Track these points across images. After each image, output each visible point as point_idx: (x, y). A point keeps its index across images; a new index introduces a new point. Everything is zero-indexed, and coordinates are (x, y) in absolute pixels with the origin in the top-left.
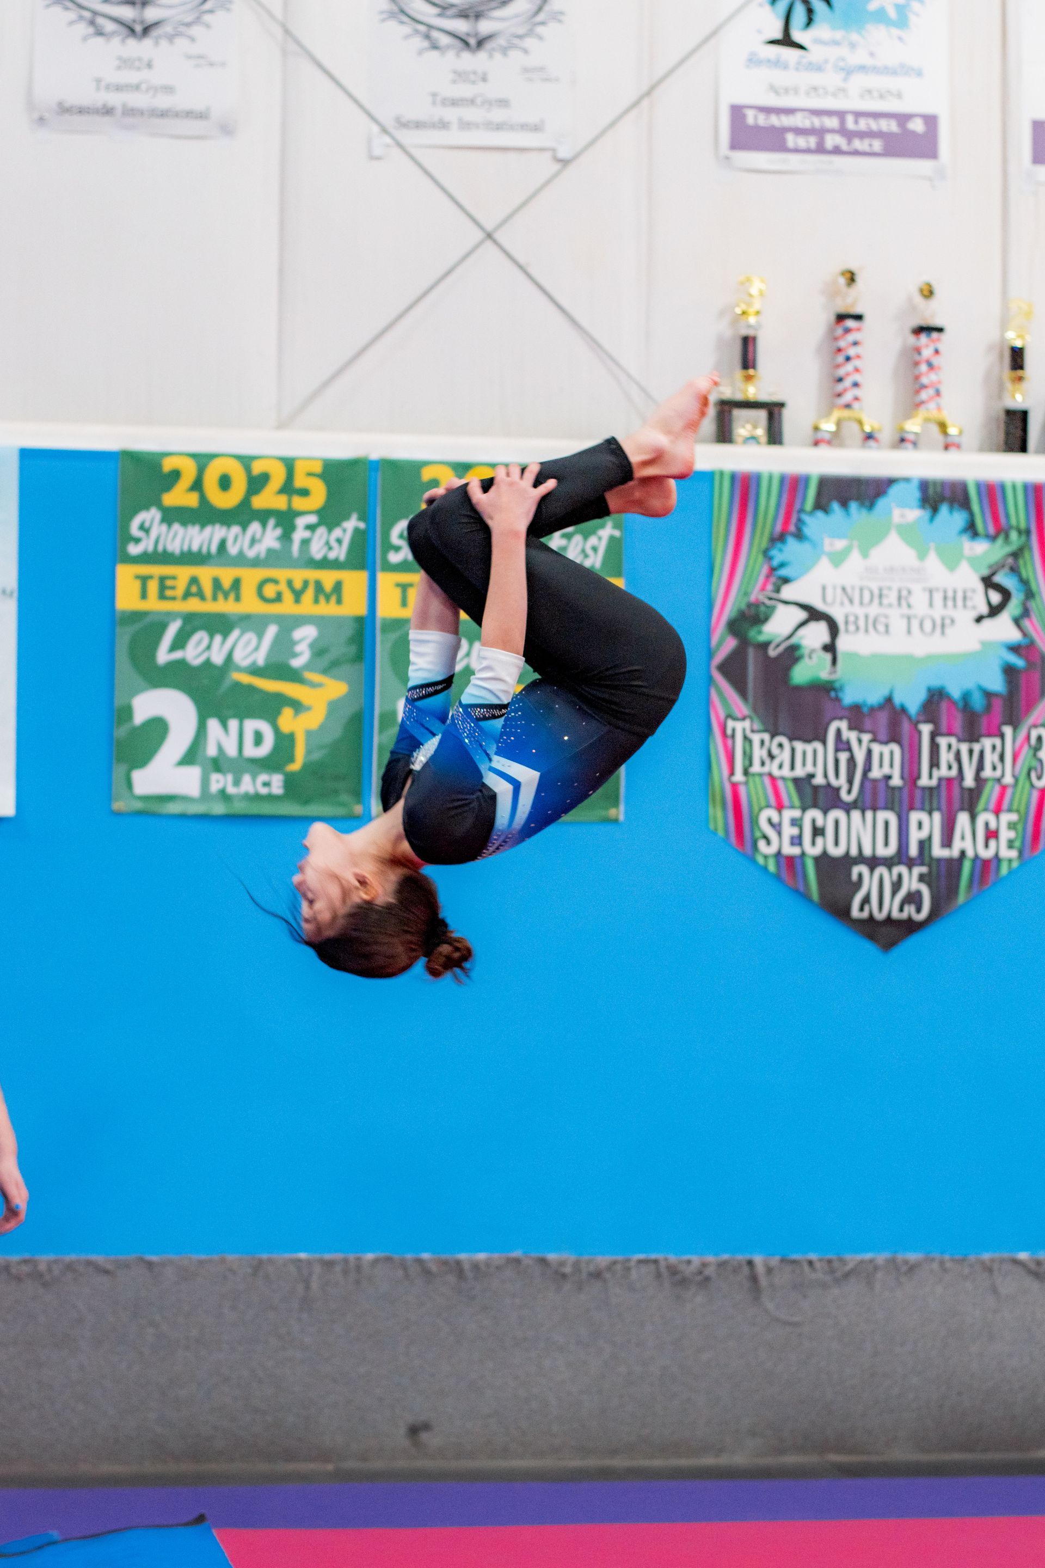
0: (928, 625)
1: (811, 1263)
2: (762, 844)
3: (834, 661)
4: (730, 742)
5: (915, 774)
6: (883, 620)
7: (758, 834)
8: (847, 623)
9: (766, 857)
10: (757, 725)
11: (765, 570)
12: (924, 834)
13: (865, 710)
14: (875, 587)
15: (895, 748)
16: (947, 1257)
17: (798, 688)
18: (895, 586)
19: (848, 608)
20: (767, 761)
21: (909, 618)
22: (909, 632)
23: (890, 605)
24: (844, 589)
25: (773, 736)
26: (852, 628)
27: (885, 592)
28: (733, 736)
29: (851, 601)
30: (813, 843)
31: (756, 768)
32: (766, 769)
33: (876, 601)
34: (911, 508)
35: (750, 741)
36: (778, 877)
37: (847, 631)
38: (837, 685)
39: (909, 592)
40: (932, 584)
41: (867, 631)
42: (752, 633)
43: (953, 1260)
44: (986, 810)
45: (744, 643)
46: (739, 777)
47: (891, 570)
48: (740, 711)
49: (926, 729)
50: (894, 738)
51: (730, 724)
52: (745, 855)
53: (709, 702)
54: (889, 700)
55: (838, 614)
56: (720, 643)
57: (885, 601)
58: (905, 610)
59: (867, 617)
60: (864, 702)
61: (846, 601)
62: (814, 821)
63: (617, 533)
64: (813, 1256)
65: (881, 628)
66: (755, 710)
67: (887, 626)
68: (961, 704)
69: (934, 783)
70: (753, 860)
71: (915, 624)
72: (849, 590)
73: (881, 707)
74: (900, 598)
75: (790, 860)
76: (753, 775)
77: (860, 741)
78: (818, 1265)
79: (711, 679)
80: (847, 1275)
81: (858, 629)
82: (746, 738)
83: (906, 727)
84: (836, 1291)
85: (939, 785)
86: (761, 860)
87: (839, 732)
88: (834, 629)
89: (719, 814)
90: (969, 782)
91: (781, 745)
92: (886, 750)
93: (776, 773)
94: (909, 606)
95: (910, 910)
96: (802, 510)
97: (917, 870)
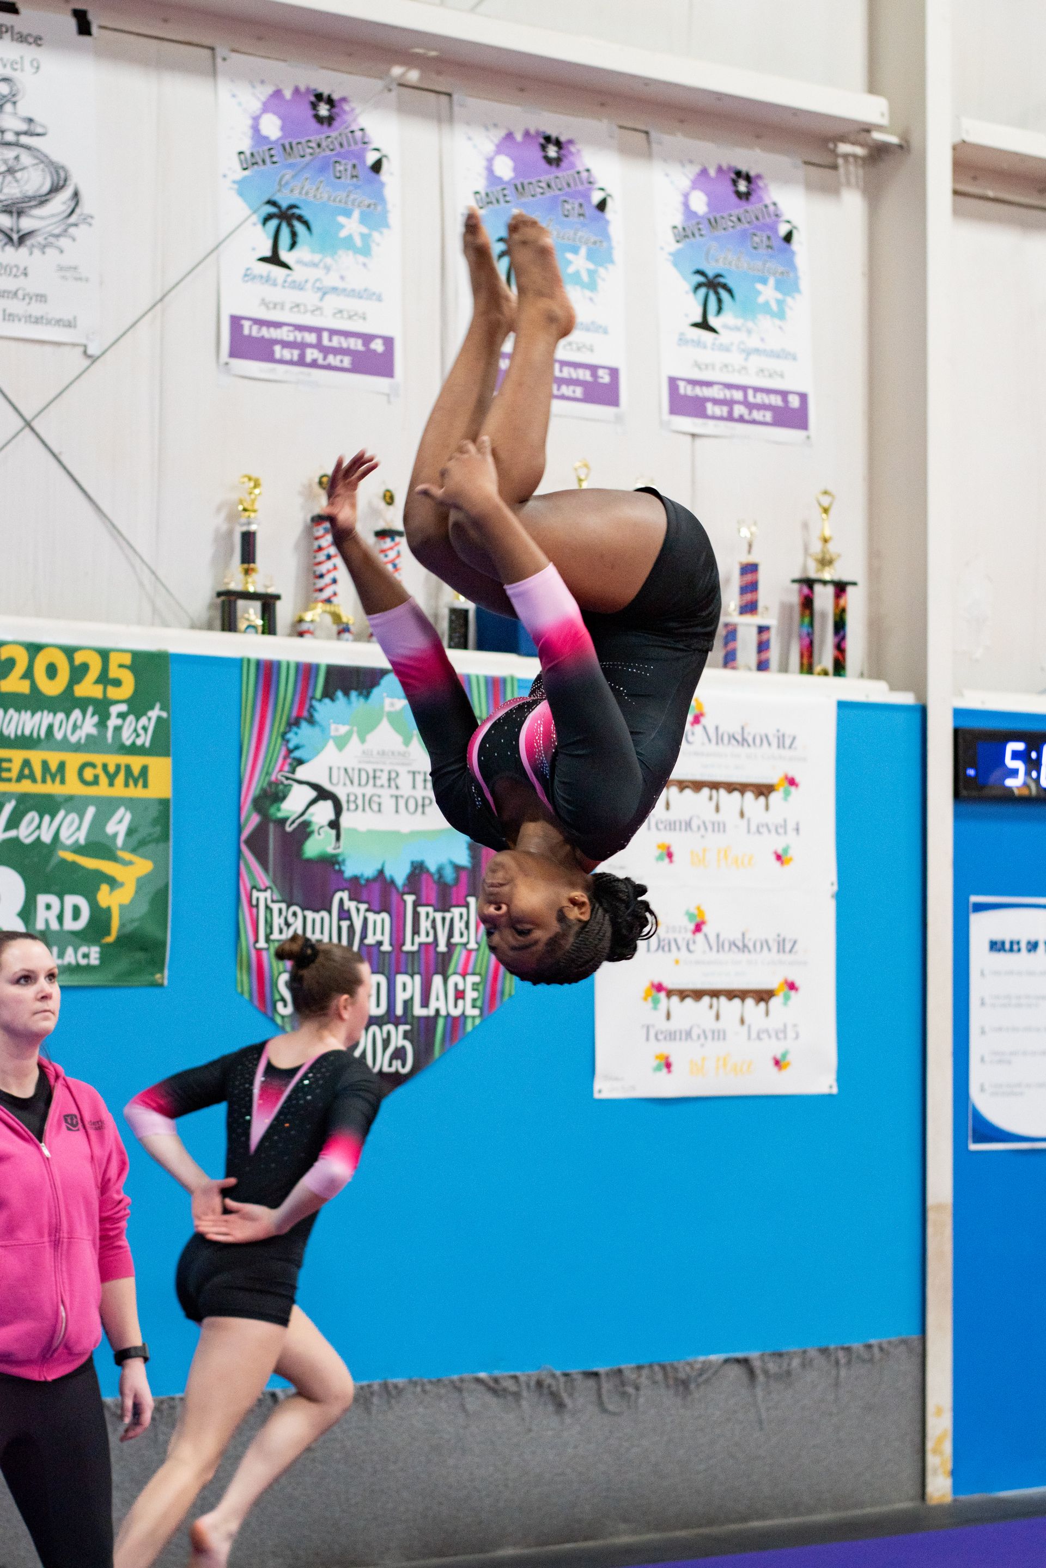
2: (280, 1005)
3: (338, 837)
4: (254, 910)
5: (401, 941)
7: (277, 997)
9: (283, 1017)
10: (277, 896)
11: (283, 753)
15: (385, 915)
16: (425, 1380)
17: (309, 861)
20: (285, 928)
25: (288, 907)
28: (257, 906)
31: (275, 934)
35: (271, 910)
41: (364, 810)
42: (272, 810)
43: (431, 1382)
44: (455, 973)
45: (266, 819)
46: (262, 944)
48: (264, 884)
50: (384, 908)
51: (255, 894)
52: (265, 1013)
53: (239, 874)
56: (247, 820)
60: (362, 875)
63: (164, 715)
66: (274, 882)
68: (436, 877)
69: (415, 948)
70: (273, 1020)
73: (375, 879)
76: (273, 941)
79: (239, 852)
82: (267, 907)
85: (418, 951)
86: (279, 1020)
89: (245, 978)
90: (442, 948)
91: (295, 914)
92: (378, 918)
95: (397, 1064)
96: (313, 698)
97: (402, 1028)
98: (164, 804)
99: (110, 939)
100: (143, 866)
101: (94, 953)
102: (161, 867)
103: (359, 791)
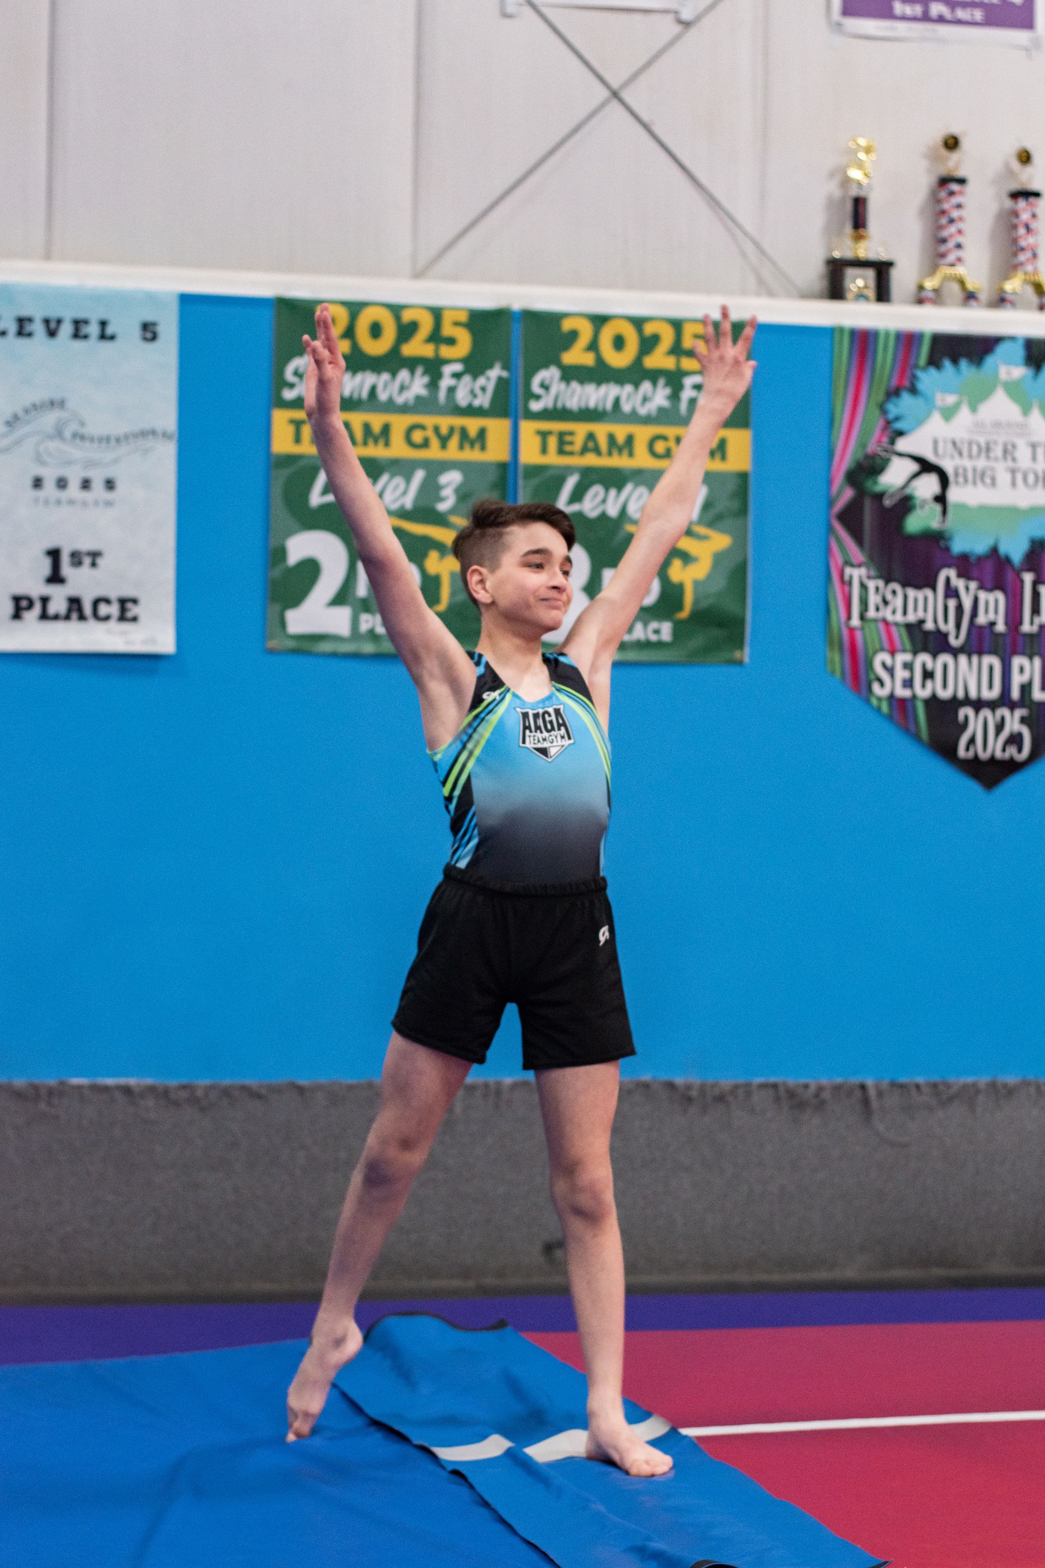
0: (1031, 478)
1: (918, 1087)
2: (876, 687)
3: (944, 512)
4: (847, 588)
5: (1018, 622)
6: (989, 473)
7: (872, 677)
8: (956, 474)
9: (879, 699)
10: (873, 573)
11: (881, 423)
12: (1025, 678)
13: (972, 559)
14: (982, 440)
15: (999, 594)
17: (912, 538)
18: (1001, 440)
19: (958, 461)
20: (882, 607)
21: (1013, 472)
22: (1014, 484)
23: (996, 459)
24: (954, 443)
25: (887, 583)
26: (961, 480)
27: (992, 446)
28: (850, 583)
29: (960, 454)
30: (923, 686)
31: (871, 613)
32: (880, 615)
33: (983, 455)
34: (1017, 365)
35: (866, 588)
36: (890, 717)
37: (957, 483)
38: (947, 535)
39: (1014, 446)
40: (1035, 438)
41: (975, 484)
42: (869, 484)
45: (861, 492)
46: (855, 622)
47: (997, 425)
48: (857, 558)
49: (1028, 578)
50: (998, 586)
51: (848, 571)
52: (860, 696)
53: (829, 550)
54: (994, 551)
55: (948, 465)
56: (840, 493)
57: (992, 455)
58: (1010, 463)
59: (975, 470)
60: (973, 552)
61: (956, 455)
62: (924, 666)
64: (920, 1080)
65: (988, 481)
66: (871, 558)
67: (993, 480)
69: (1035, 629)
70: (868, 701)
71: (1019, 477)
72: (958, 444)
73: (988, 556)
74: (1005, 451)
75: (902, 702)
76: (869, 620)
77: (967, 588)
78: (925, 1089)
79: (830, 527)
80: (951, 1099)
81: (966, 481)
82: (862, 584)
83: (1010, 576)
84: (940, 1114)
85: (1040, 632)
86: (875, 702)
87: (948, 580)
88: (944, 481)
89: (837, 658)
91: (894, 592)
92: (991, 596)
93: (890, 617)
94: (1014, 459)
95: (1012, 751)
96: (916, 366)
97: (1019, 713)
98: (743, 477)
99: (684, 614)
100: (720, 541)
101: (666, 630)
102: (740, 541)
103: (967, 463)
